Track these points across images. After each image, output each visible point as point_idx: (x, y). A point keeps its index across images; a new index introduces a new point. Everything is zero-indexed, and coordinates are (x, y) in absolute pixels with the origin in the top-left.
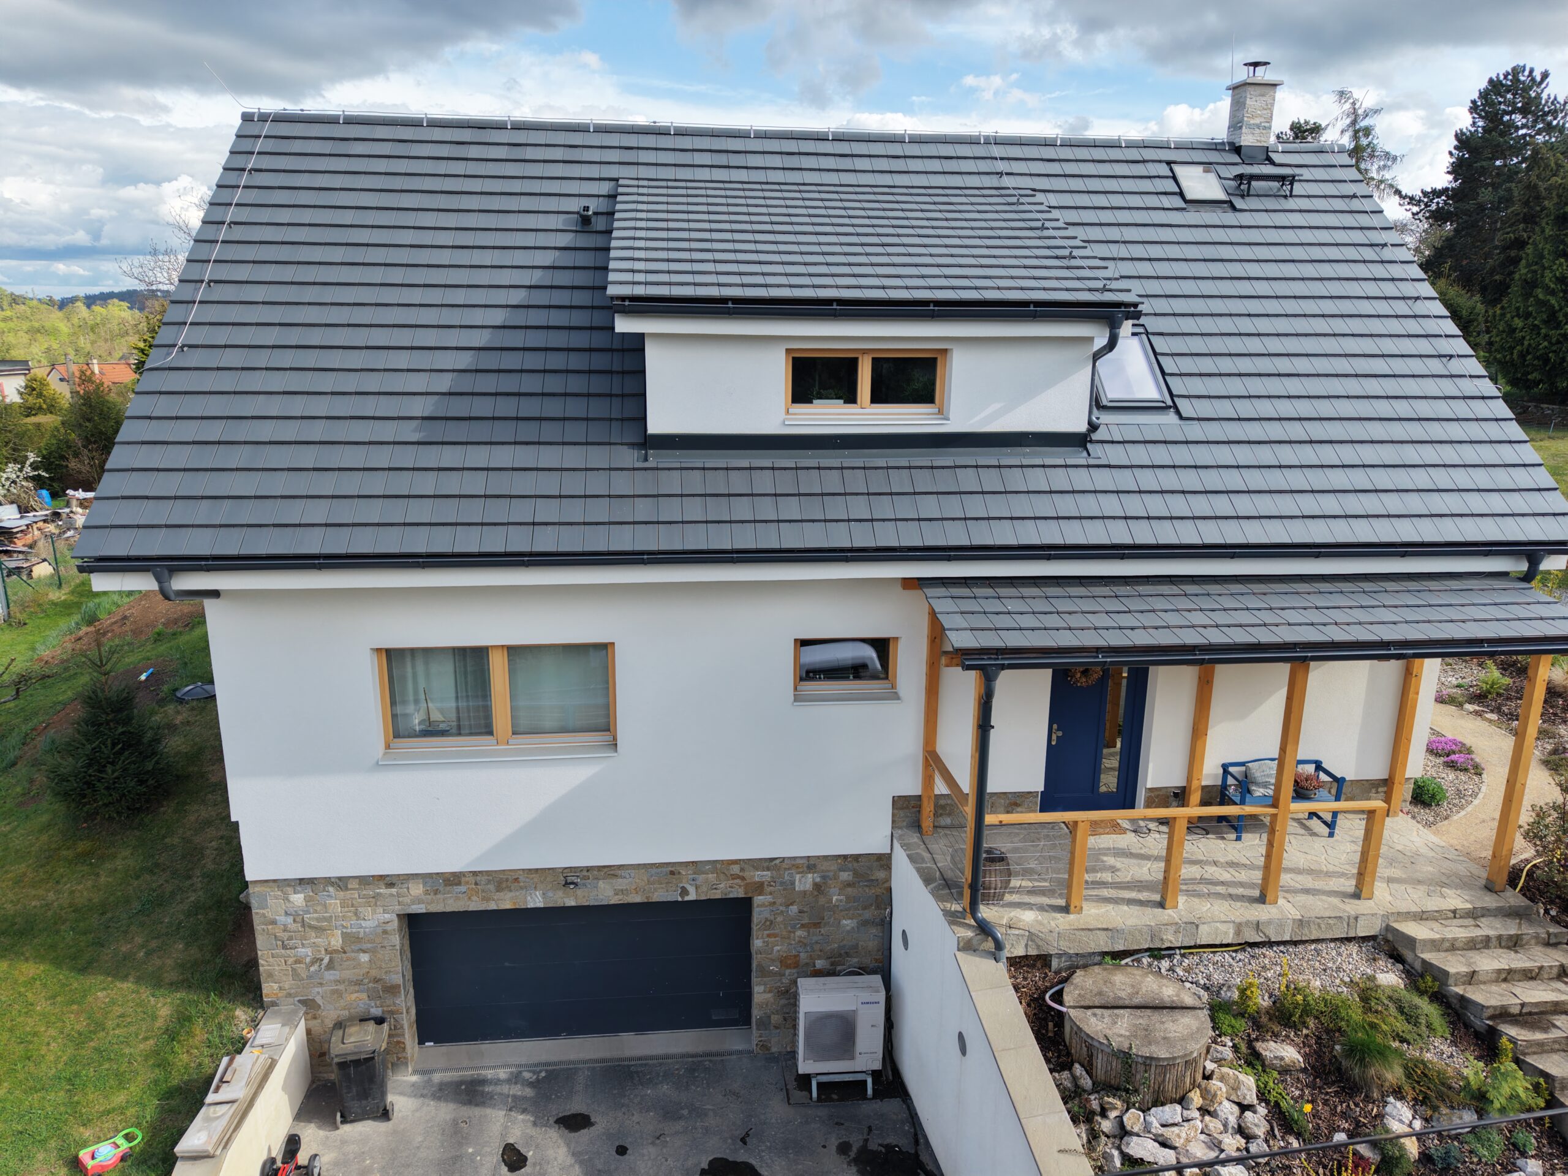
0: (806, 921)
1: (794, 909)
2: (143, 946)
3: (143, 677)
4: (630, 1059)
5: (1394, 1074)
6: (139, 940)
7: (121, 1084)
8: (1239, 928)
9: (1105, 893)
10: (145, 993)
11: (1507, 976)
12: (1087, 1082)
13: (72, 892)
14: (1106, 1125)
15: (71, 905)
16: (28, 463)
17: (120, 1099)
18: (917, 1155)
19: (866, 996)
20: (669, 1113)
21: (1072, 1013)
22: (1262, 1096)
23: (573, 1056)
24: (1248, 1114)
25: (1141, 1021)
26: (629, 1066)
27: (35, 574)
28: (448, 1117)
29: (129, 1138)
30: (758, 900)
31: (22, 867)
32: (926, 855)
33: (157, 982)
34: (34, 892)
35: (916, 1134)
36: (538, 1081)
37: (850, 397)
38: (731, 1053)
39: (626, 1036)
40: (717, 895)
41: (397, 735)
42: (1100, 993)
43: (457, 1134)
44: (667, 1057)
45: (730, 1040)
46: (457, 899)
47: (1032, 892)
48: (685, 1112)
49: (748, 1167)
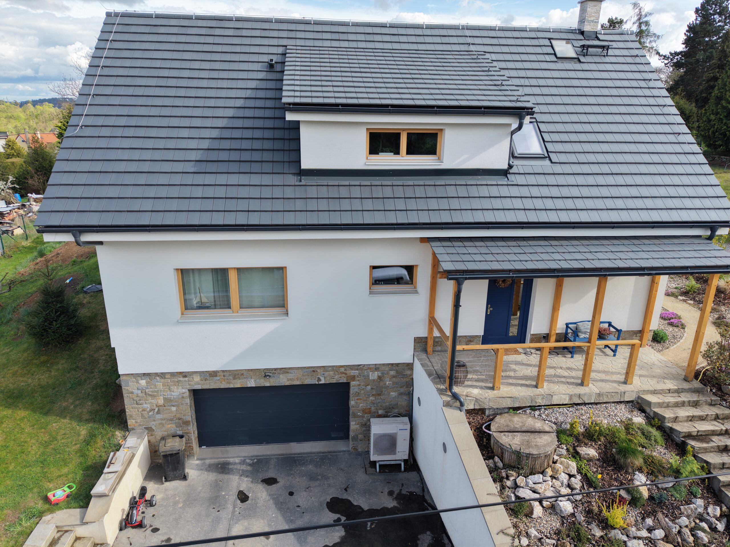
0: (374, 393)
1: (369, 387)
2: (72, 404)
3: (68, 281)
4: (295, 454)
5: (639, 462)
6: (71, 401)
7: (65, 465)
8: (571, 397)
9: (511, 381)
10: (74, 424)
11: (692, 419)
12: (500, 465)
13: (39, 379)
14: (509, 483)
15: (39, 385)
16: (9, 181)
17: (65, 470)
18: (423, 496)
19: (401, 426)
20: (312, 477)
21: (495, 434)
22: (579, 471)
23: (269, 453)
24: (572, 479)
25: (525, 438)
26: (294, 457)
27: (15, 233)
28: (213, 479)
29: (70, 487)
30: (353, 383)
31: (16, 368)
32: (429, 364)
33: (79, 419)
34: (22, 379)
35: (423, 487)
36: (253, 463)
37: (397, 152)
38: (340, 452)
39: (293, 444)
40: (334, 381)
41: (186, 309)
42: (507, 426)
43: (217, 486)
44: (311, 453)
45: (340, 446)
46: (216, 383)
47: (477, 380)
48: (320, 477)
49: (349, 501)
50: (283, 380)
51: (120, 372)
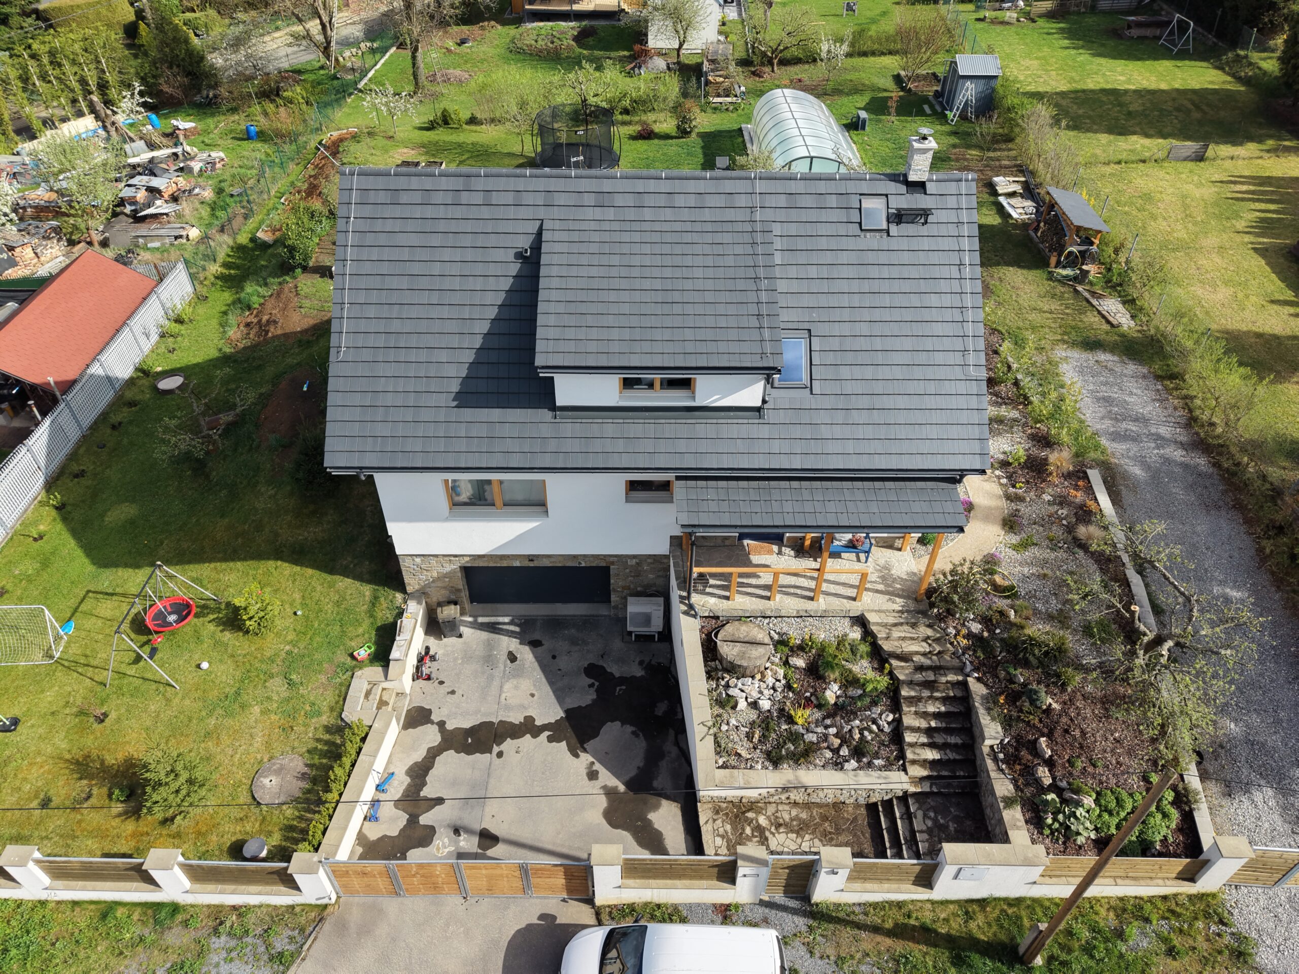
0: (633, 575)
1: (628, 570)
2: (352, 562)
3: (305, 389)
4: (559, 616)
5: (836, 674)
6: (349, 558)
7: (360, 625)
8: (798, 611)
9: (749, 590)
10: (358, 584)
11: (902, 639)
12: (720, 667)
13: (314, 532)
14: (723, 683)
15: (316, 539)
16: (136, 92)
17: (360, 630)
18: (670, 668)
19: (658, 606)
20: (574, 642)
21: (719, 643)
22: (785, 677)
23: (535, 613)
24: (777, 683)
25: (744, 649)
26: (558, 619)
27: (191, 237)
28: (484, 638)
29: (369, 647)
30: (612, 568)
31: (289, 518)
33: (359, 578)
34: (298, 532)
35: (672, 661)
36: (522, 624)
37: (651, 389)
38: (603, 615)
39: (559, 605)
40: (594, 565)
41: (453, 505)
42: (733, 635)
43: (489, 646)
44: (574, 616)
45: (601, 610)
46: (483, 563)
47: (718, 587)
48: (580, 642)
49: (603, 668)
50: (546, 563)
51: (398, 552)
